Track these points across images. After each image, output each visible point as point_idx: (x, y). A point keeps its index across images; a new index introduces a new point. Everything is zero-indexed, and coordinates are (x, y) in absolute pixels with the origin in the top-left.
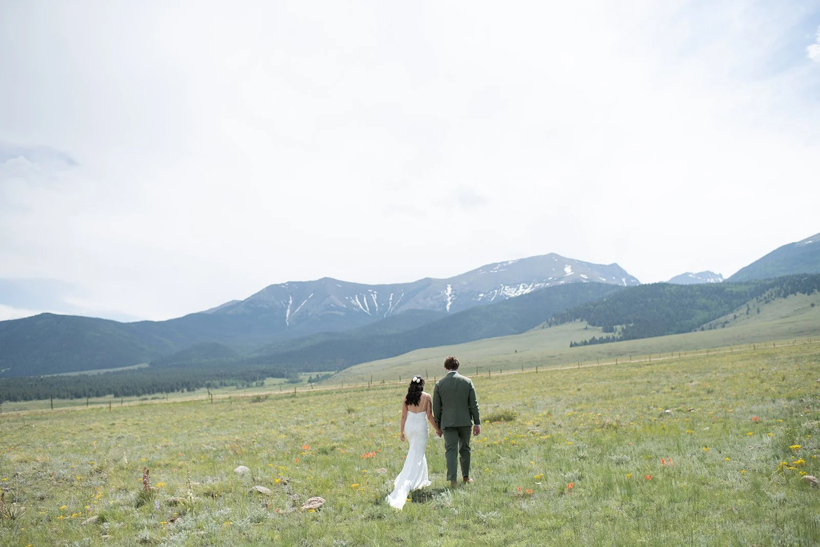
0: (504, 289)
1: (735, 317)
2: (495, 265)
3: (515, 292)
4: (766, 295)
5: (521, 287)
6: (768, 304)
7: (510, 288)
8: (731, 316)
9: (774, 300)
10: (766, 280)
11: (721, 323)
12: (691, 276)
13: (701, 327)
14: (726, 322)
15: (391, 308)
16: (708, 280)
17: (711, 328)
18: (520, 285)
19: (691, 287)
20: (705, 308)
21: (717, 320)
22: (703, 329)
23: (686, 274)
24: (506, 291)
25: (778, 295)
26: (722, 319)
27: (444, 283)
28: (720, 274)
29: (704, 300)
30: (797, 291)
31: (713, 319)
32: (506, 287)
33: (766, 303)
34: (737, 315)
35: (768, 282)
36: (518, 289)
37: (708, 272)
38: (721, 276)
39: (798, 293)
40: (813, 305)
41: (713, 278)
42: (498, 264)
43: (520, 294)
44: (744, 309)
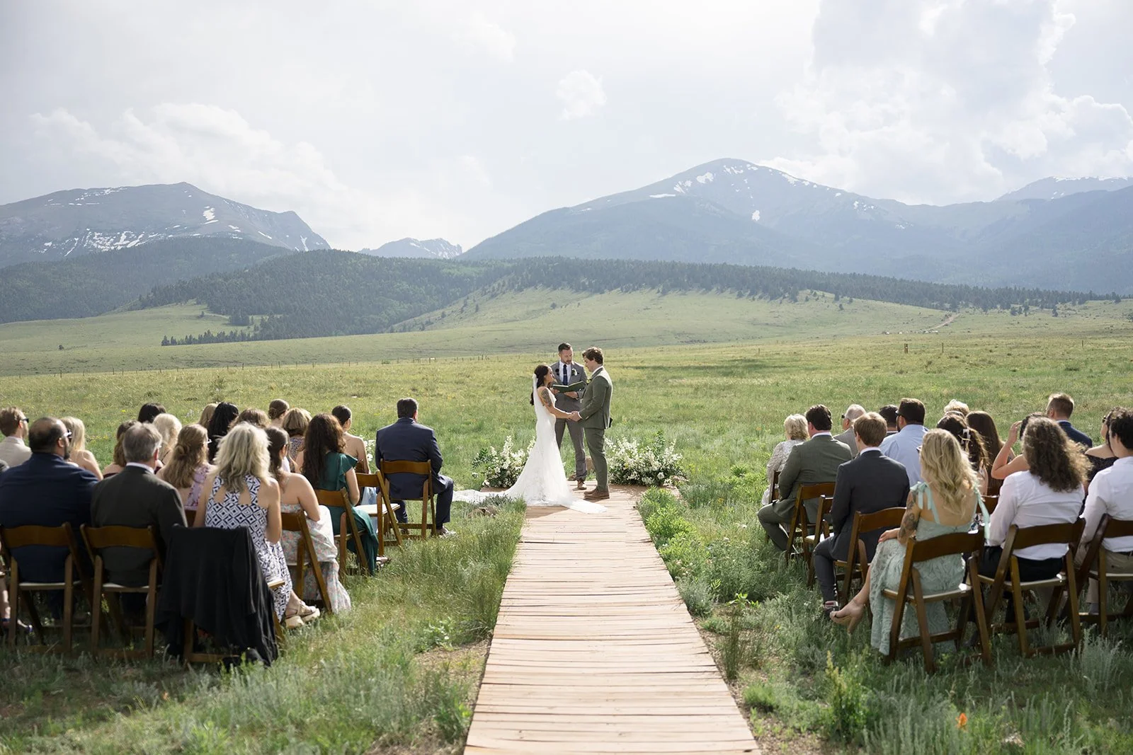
0: (91, 238)
1: (443, 315)
2: (79, 192)
3: (112, 244)
4: (496, 285)
5: (123, 237)
6: (495, 299)
7: (104, 235)
8: (438, 313)
9: (504, 293)
10: (504, 261)
11: (421, 323)
12: (413, 244)
13: (390, 328)
14: (429, 323)
17: (404, 330)
18: (122, 232)
20: (405, 297)
21: (416, 318)
22: (392, 331)
23: (407, 241)
24: (94, 241)
25: (511, 286)
26: (424, 317)
28: (458, 244)
29: (405, 286)
30: (539, 282)
31: (411, 316)
32: (96, 234)
33: (493, 296)
34: (447, 312)
35: (507, 265)
36: (118, 239)
37: (442, 241)
38: (457, 248)
39: (540, 286)
40: (554, 306)
41: (446, 251)
42: (85, 191)
43: (120, 248)
44: (458, 306)
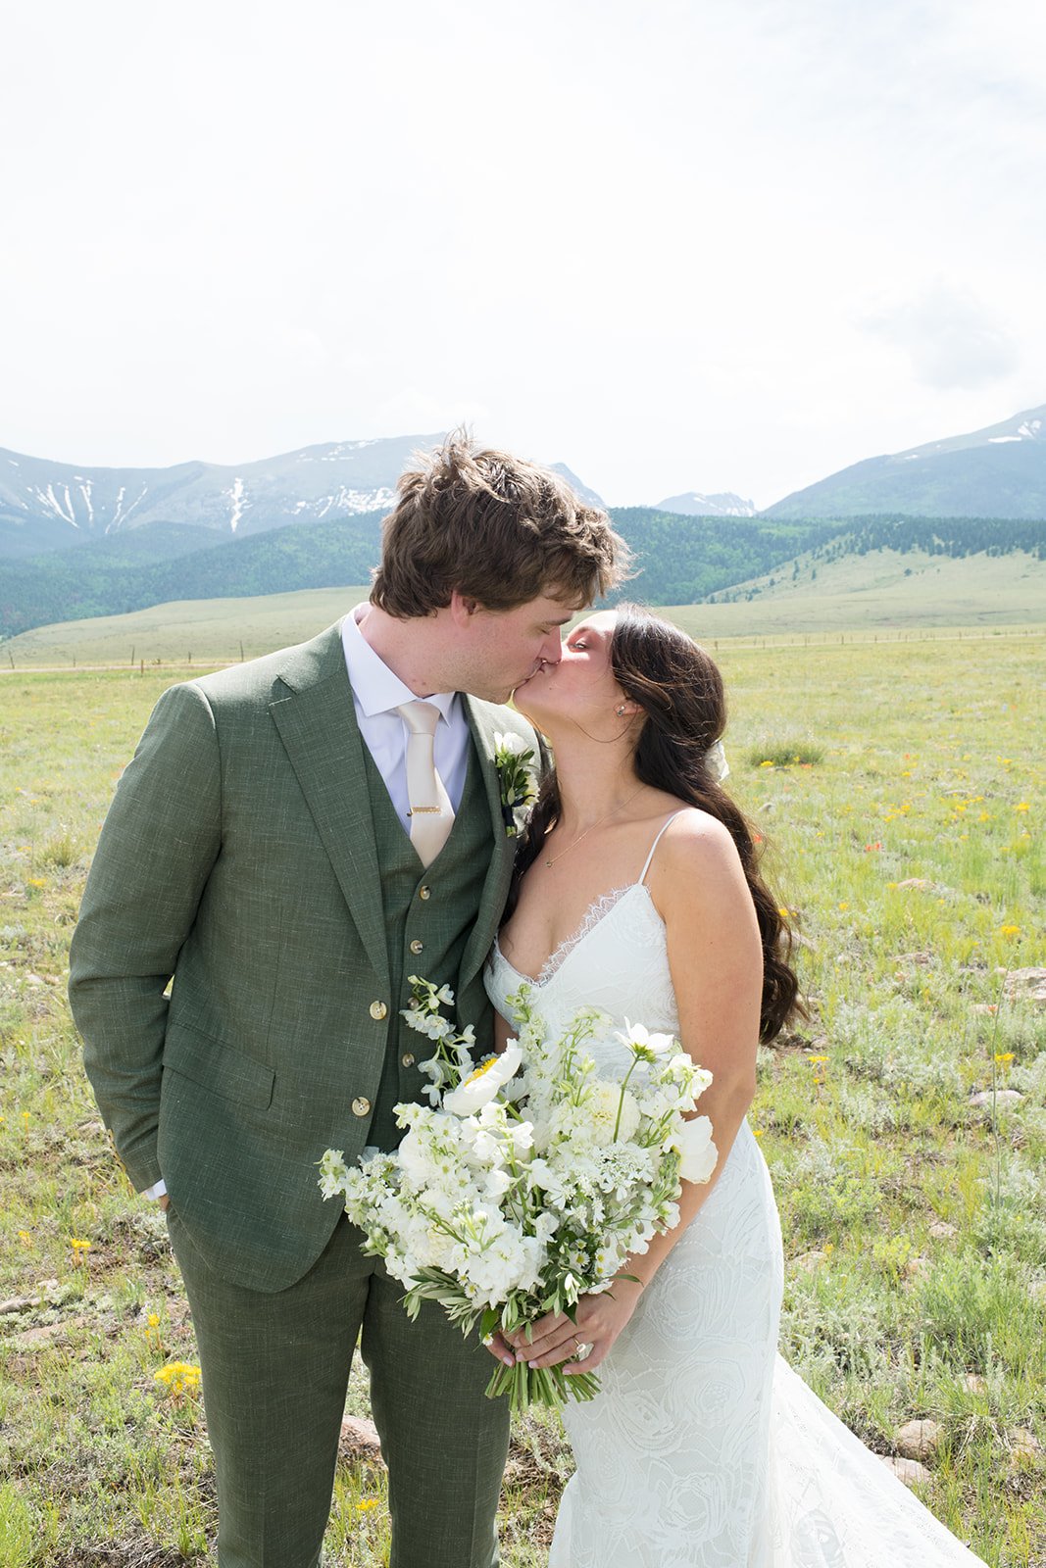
0: (346, 496)
1: (772, 583)
2: (332, 446)
3: (368, 503)
4: (829, 547)
5: (380, 494)
6: (832, 563)
7: (359, 494)
8: (765, 580)
9: (842, 557)
10: (831, 519)
11: (747, 592)
12: (697, 499)
13: (709, 597)
14: (756, 591)
15: (119, 517)
16: (729, 511)
17: (726, 601)
18: (378, 489)
19: (697, 521)
20: (721, 561)
21: (739, 586)
22: (712, 601)
23: (691, 495)
24: (349, 499)
25: (851, 549)
26: (749, 585)
27: (229, 474)
28: (750, 501)
29: (719, 548)
30: (884, 544)
31: (733, 584)
32: (352, 492)
33: (829, 561)
34: (776, 580)
35: (835, 524)
36: (373, 499)
37: (729, 496)
38: (751, 504)
39: (886, 550)
40: (908, 572)
41: (737, 507)
42: (338, 444)
43: (377, 507)
44: (788, 569)
